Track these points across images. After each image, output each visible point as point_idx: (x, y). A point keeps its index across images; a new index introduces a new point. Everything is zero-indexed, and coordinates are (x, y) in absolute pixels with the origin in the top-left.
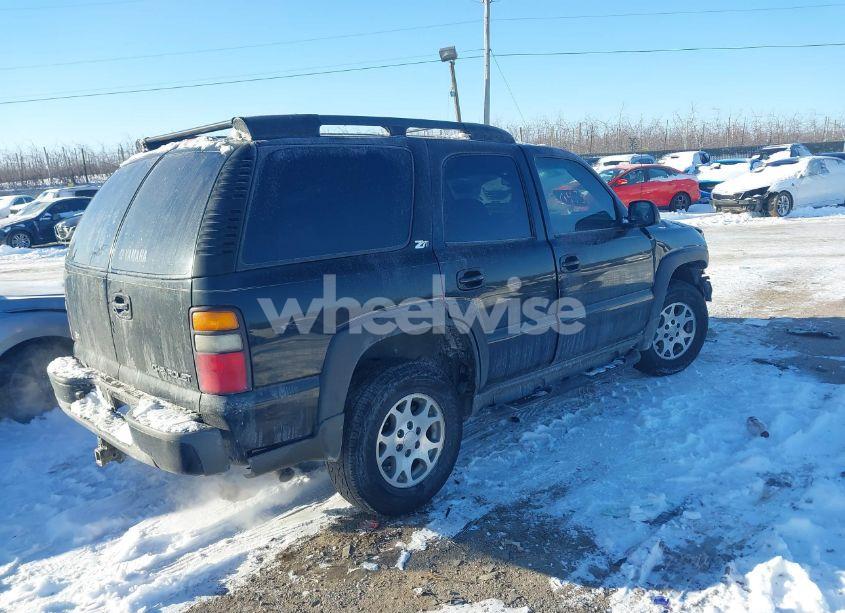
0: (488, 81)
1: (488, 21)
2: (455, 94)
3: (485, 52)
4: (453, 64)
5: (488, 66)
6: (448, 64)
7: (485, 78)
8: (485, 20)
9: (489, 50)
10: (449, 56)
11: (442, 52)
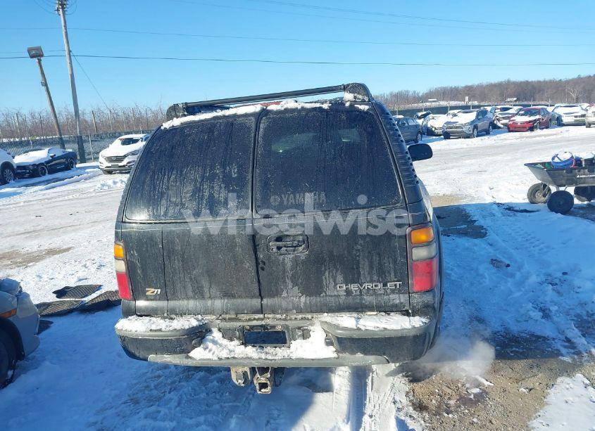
0: (72, 76)
1: (66, 29)
2: (45, 84)
3: (67, 53)
4: (40, 61)
5: (71, 63)
6: (36, 60)
7: (69, 73)
8: (63, 28)
9: (70, 51)
10: (36, 54)
11: (29, 51)
